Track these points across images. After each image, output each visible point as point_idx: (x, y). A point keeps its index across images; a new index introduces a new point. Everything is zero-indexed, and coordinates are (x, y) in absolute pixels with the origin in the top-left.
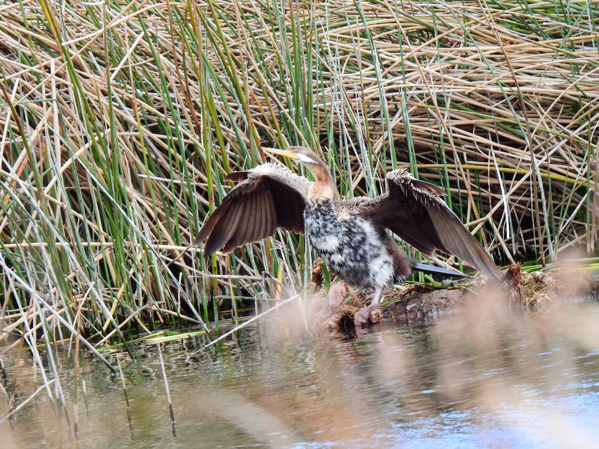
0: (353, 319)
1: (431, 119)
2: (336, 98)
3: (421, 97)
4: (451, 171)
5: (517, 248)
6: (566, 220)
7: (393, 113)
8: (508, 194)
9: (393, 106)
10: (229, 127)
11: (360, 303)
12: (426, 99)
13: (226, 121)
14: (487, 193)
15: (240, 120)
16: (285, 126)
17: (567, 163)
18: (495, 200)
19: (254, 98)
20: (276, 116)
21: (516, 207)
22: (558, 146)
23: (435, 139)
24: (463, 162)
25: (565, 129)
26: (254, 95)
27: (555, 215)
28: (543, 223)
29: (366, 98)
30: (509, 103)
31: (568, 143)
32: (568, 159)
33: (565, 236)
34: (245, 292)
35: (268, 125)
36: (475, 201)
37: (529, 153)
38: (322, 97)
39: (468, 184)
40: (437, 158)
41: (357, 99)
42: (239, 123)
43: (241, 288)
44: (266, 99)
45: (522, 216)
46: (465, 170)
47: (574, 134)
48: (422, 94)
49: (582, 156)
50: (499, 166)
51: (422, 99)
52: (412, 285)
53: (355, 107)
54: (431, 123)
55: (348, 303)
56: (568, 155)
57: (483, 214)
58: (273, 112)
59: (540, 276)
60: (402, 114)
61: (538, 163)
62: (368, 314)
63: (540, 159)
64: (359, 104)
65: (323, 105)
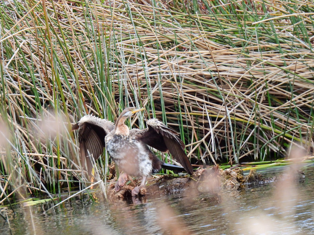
0: (131, 193)
1: (173, 89)
2: (123, 77)
3: (168, 77)
4: (184, 116)
5: (218, 156)
6: (243, 142)
7: (153, 85)
8: (213, 128)
9: (154, 82)
10: (68, 92)
11: (135, 185)
12: (171, 78)
13: (66, 88)
14: (202, 128)
15: (73, 88)
16: (97, 91)
17: (244, 112)
18: (207, 131)
19: (81, 77)
20: (92, 86)
21: (217, 135)
22: (240, 104)
23: (176, 99)
24: (190, 111)
25: (244, 94)
26: (81, 75)
27: (238, 139)
28: (231, 144)
29: (139, 77)
30: (214, 81)
31: (245, 102)
32: (245, 110)
33: (243, 150)
34: (75, 178)
35: (88, 91)
36: (196, 132)
37: (224, 107)
38: (117, 77)
39: (192, 123)
40: (176, 109)
41: (134, 78)
42: (73, 90)
43: (73, 176)
44: (87, 77)
45: (221, 140)
46: (191, 115)
47: (248, 97)
48: (169, 76)
49: (252, 109)
50: (209, 114)
51: (169, 78)
52: (163, 175)
53: (134, 82)
54: (174, 91)
55: (128, 185)
56: (245, 108)
57: (200, 138)
58: (91, 84)
59: (229, 171)
60: (158, 86)
61: (229, 112)
62: (139, 190)
63: (230, 110)
64: (136, 81)
65: (118, 80)
